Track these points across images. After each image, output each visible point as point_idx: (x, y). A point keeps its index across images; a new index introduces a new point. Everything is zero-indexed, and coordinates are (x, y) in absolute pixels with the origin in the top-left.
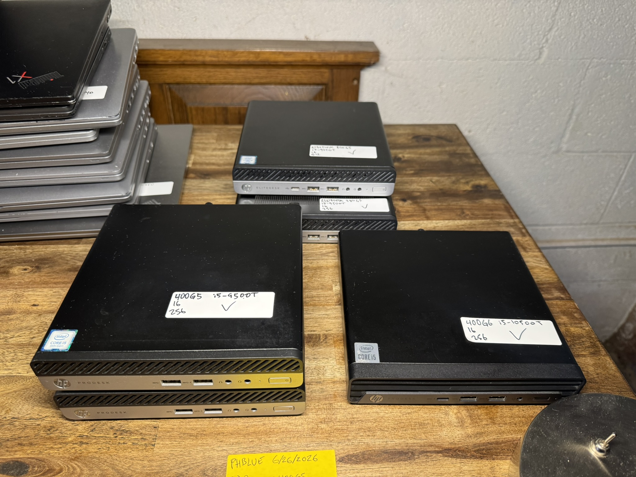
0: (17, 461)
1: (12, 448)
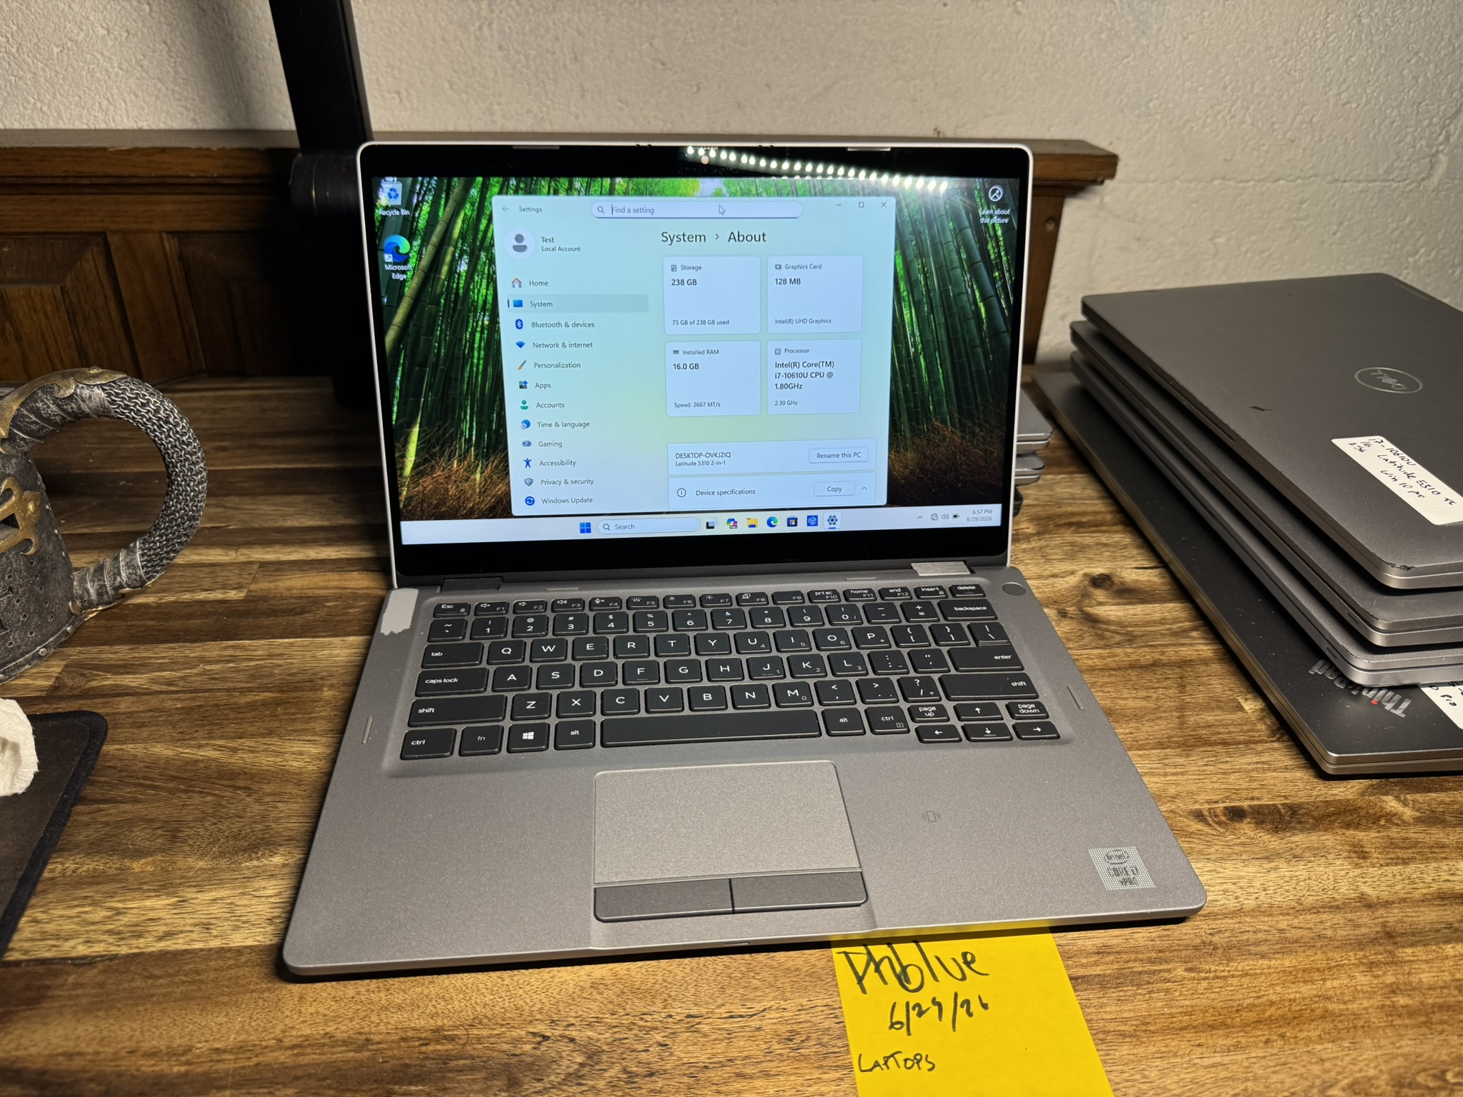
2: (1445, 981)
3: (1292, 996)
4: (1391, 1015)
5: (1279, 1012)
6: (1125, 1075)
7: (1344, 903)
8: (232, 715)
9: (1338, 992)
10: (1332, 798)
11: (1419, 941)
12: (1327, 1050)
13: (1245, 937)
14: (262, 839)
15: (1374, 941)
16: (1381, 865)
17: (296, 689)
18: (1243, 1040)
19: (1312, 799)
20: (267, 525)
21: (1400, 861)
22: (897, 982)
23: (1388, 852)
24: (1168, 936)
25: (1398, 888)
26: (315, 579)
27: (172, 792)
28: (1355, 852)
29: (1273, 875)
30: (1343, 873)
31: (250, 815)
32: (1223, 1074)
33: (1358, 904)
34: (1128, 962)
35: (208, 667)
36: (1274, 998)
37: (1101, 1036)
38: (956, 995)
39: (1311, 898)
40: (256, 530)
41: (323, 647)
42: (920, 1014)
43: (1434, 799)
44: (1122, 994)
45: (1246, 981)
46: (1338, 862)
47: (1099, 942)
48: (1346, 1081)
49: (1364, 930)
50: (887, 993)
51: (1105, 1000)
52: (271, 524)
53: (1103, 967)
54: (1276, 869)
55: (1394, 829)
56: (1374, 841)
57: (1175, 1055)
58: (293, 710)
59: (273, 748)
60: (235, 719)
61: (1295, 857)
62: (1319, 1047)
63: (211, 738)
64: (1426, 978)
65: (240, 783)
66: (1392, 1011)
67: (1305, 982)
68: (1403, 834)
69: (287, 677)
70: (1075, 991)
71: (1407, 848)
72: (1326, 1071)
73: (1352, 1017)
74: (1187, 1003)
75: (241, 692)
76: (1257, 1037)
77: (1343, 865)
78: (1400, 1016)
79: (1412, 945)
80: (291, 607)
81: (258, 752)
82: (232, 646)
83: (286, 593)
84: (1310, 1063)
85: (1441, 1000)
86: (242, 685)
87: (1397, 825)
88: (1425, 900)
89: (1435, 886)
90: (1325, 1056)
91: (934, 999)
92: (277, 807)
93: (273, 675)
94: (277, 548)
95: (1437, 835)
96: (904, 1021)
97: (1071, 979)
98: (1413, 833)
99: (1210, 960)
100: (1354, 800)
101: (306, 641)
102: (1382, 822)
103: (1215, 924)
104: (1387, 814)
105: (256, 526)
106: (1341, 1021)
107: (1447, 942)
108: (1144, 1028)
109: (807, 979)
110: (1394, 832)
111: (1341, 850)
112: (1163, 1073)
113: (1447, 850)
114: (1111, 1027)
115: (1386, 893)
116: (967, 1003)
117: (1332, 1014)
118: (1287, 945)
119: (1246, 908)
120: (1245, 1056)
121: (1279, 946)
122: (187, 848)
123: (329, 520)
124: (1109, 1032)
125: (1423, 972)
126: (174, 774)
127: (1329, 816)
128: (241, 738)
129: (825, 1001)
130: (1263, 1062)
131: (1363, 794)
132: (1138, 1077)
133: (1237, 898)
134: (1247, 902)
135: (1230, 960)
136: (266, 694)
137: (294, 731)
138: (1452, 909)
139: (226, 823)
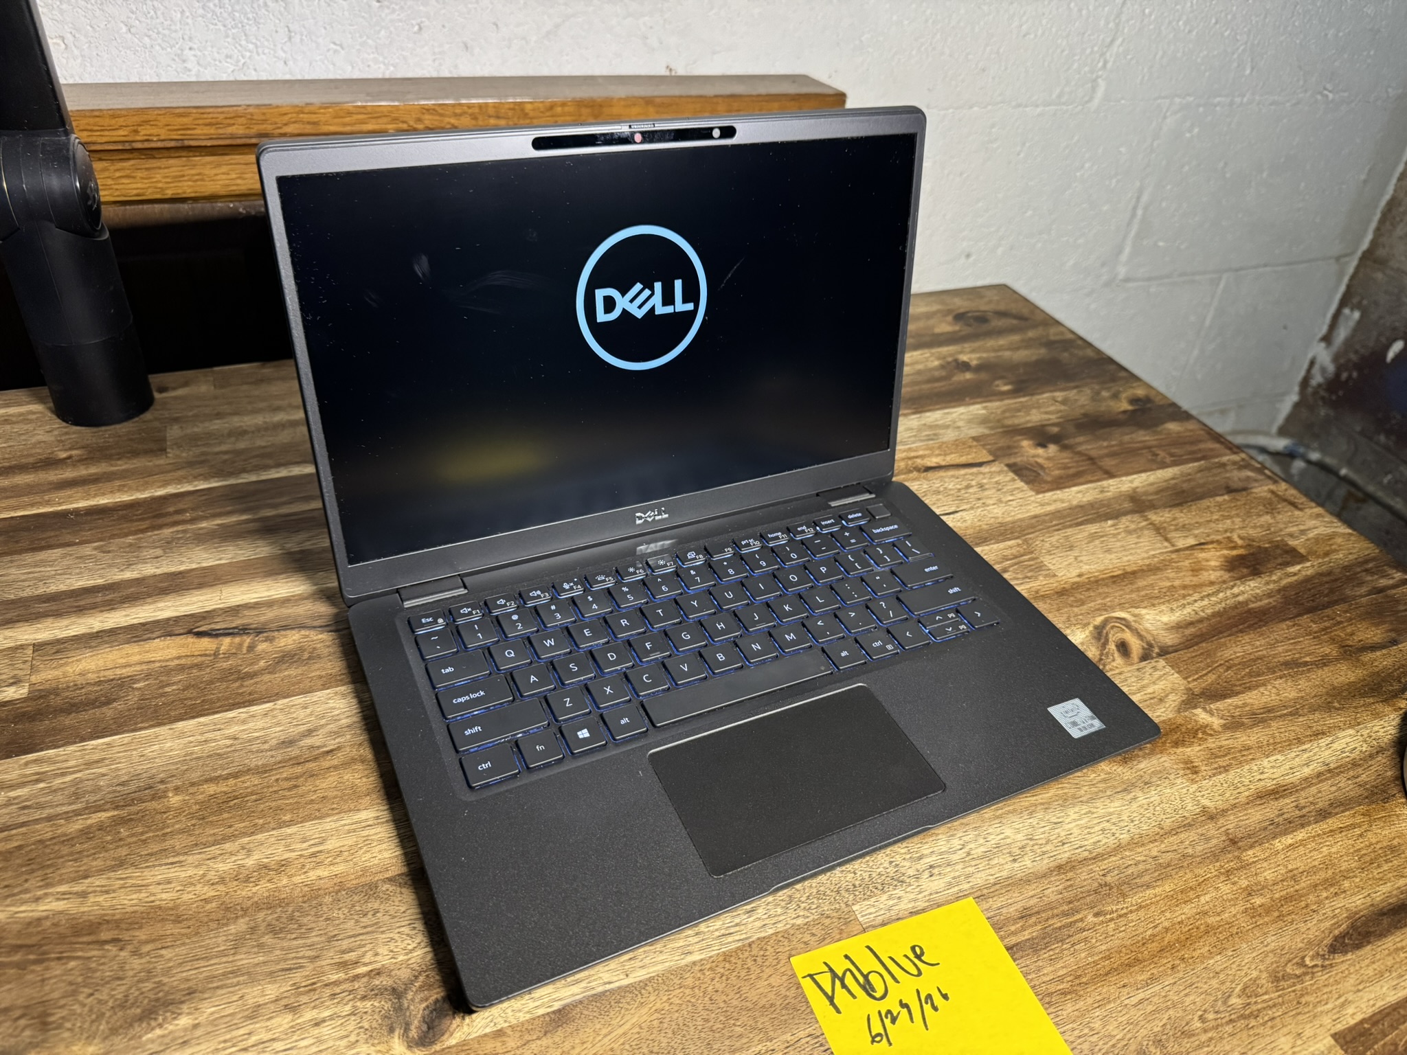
2: (1282, 874)
3: (1179, 919)
4: (1254, 917)
5: (1174, 937)
6: (1076, 1033)
7: (1193, 819)
8: (65, 850)
9: (1211, 904)
12: (1217, 962)
13: (1130, 871)
14: (157, 1000)
15: (1223, 850)
17: (132, 802)
18: (1155, 971)
20: (25, 594)
22: (864, 993)
24: (1071, 886)
25: (1227, 795)
26: (110, 656)
27: (21, 966)
29: (1134, 805)
31: (131, 973)
32: (1150, 1008)
33: (1203, 818)
34: (1047, 920)
35: (12, 794)
36: (1166, 924)
37: (1047, 999)
38: (918, 992)
39: (1168, 821)
40: (13, 602)
41: (149, 742)
42: (894, 1020)
43: (1230, 705)
44: (1051, 953)
45: (1142, 913)
46: (1179, 781)
47: (1019, 906)
48: (1239, 987)
49: (1214, 841)
50: (858, 1007)
51: (1040, 963)
52: (27, 593)
53: (1030, 931)
54: (1135, 798)
55: (1210, 740)
57: (1109, 1002)
58: (140, 829)
59: (131, 881)
60: (72, 854)
61: (1146, 783)
62: (1211, 961)
63: (48, 886)
64: (1269, 875)
65: (104, 936)
66: (1252, 912)
67: (1185, 902)
69: (118, 788)
70: (1015, 960)
72: (1223, 983)
73: (1227, 926)
74: (1104, 947)
75: (67, 819)
76: (1164, 965)
78: (1260, 915)
79: (1251, 847)
80: (92, 697)
81: (114, 891)
82: (35, 761)
83: (80, 681)
84: (1209, 978)
85: (1285, 892)
86: (65, 809)
87: (1211, 735)
88: (1249, 802)
90: (1218, 970)
91: (901, 1001)
92: (162, 956)
93: (99, 789)
94: (49, 622)
96: (883, 1032)
97: (1008, 949)
98: (1225, 740)
99: (1109, 900)
101: (125, 738)
103: (1105, 865)
105: (12, 597)
106: (1220, 933)
107: (1274, 838)
108: (1077, 981)
109: (784, 1012)
110: (1211, 743)
111: (1178, 769)
112: (1105, 1020)
114: (1052, 988)
116: (929, 997)
117: (1213, 928)
118: (1163, 871)
119: (1124, 842)
120: (1161, 986)
121: (1157, 874)
122: (66, 1035)
123: (101, 577)
124: (1052, 993)
126: (14, 942)
128: (86, 877)
129: (807, 1031)
130: (1175, 988)
131: (1179, 711)
132: (1086, 1031)
133: (1114, 834)
134: (1122, 837)
135: (1124, 896)
136: (99, 815)
137: (151, 854)
139: (106, 990)
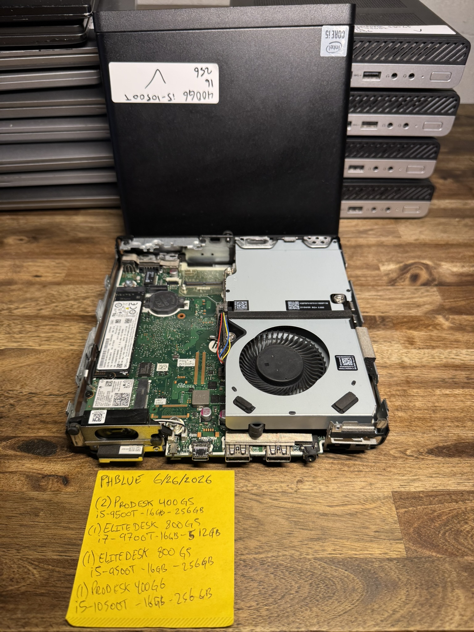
0: (42, 440)
1: (34, 425)
10: (408, 315)
11: (423, 386)
16: (420, 348)
19: (397, 314)
21: (430, 347)
23: (427, 342)
28: (408, 341)
30: (396, 351)
56: (421, 336)
68: (439, 335)
71: (437, 341)
77: (398, 347)
89: (445, 360)
95: (459, 336)
100: (420, 316)
102: (430, 328)
104: (435, 324)
113: (460, 343)
115: (416, 362)
125: (419, 401)
127: (402, 323)
138: (449, 372)
